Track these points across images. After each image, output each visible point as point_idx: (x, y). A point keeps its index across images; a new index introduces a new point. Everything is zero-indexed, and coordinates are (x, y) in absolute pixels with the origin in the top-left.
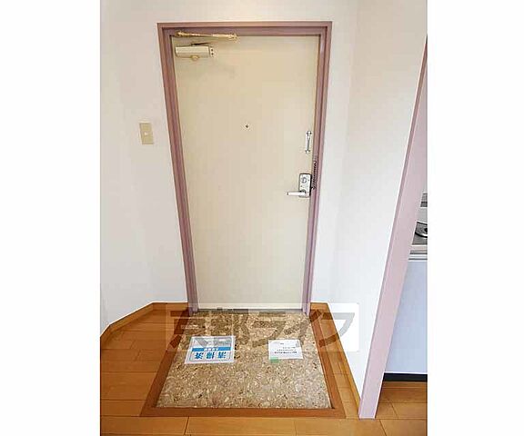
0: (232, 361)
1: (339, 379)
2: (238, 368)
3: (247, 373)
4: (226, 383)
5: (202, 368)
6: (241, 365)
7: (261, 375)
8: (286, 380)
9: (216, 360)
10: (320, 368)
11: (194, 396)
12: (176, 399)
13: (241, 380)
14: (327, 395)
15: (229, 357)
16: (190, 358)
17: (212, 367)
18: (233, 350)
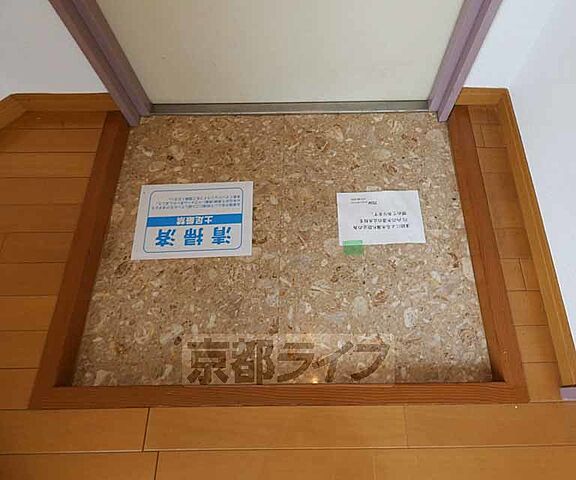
0: (246, 250)
1: (520, 305)
2: (265, 270)
3: (284, 280)
4: (237, 307)
5: (176, 270)
6: (268, 262)
7: (321, 286)
8: (381, 299)
9: (207, 249)
10: (467, 265)
11: (164, 339)
12: (122, 348)
13: (273, 300)
14: (481, 333)
15: (240, 243)
16: (144, 246)
17: (200, 267)
18: (248, 221)
